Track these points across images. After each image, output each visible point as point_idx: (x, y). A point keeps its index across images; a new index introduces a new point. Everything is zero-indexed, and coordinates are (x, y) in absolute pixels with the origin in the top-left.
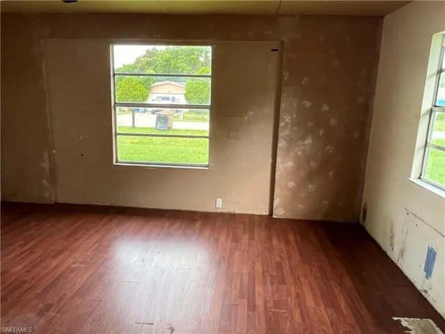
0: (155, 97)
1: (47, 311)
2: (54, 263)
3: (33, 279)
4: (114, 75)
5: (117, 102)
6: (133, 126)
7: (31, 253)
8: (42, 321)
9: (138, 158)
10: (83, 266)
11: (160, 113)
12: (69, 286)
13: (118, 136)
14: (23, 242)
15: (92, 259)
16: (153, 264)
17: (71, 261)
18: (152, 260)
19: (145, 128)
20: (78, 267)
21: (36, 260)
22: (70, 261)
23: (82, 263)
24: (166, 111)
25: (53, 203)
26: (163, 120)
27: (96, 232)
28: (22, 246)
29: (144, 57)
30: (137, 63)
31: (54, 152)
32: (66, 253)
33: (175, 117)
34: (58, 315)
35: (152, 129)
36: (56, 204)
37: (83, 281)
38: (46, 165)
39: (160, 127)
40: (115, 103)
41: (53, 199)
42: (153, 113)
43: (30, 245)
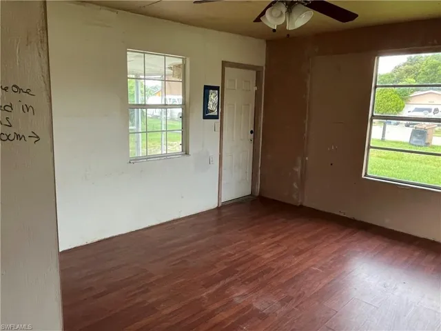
0: (412, 108)
1: (288, 302)
2: (296, 260)
3: (279, 269)
4: (376, 87)
5: (374, 114)
6: (383, 140)
7: (278, 246)
8: (284, 309)
9: (386, 173)
10: (321, 271)
11: (417, 126)
12: (308, 286)
13: (371, 150)
14: (272, 234)
15: (330, 267)
16: (396, 294)
17: (312, 263)
18: (395, 289)
19: (397, 142)
20: (317, 271)
21: (282, 253)
22: (310, 263)
23: (321, 268)
24: (425, 125)
25: (298, 205)
26: (420, 134)
27: (337, 241)
28: (273, 237)
29: (404, 65)
30: (395, 71)
31: (307, 158)
32: (308, 254)
33: (436, 132)
34: (297, 309)
35: (404, 143)
36: (301, 206)
37: (321, 286)
38: (298, 170)
39: (416, 142)
40: (373, 116)
41: (300, 201)
42: (407, 126)
43: (278, 238)
